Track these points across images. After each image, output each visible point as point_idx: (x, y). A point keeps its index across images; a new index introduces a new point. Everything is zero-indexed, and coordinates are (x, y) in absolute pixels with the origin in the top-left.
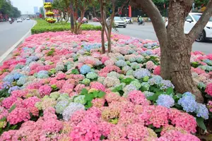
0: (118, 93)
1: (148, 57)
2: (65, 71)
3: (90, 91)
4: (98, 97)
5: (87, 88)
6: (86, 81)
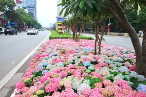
0: (109, 80)
1: (126, 59)
2: (73, 63)
3: (92, 78)
4: (98, 82)
6: (88, 71)
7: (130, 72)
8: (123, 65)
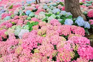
0: (45, 22)
1: (59, 3)
2: (19, 15)
4: (35, 25)
5: (30, 21)
6: (29, 18)
7: (60, 12)
8: (57, 8)
